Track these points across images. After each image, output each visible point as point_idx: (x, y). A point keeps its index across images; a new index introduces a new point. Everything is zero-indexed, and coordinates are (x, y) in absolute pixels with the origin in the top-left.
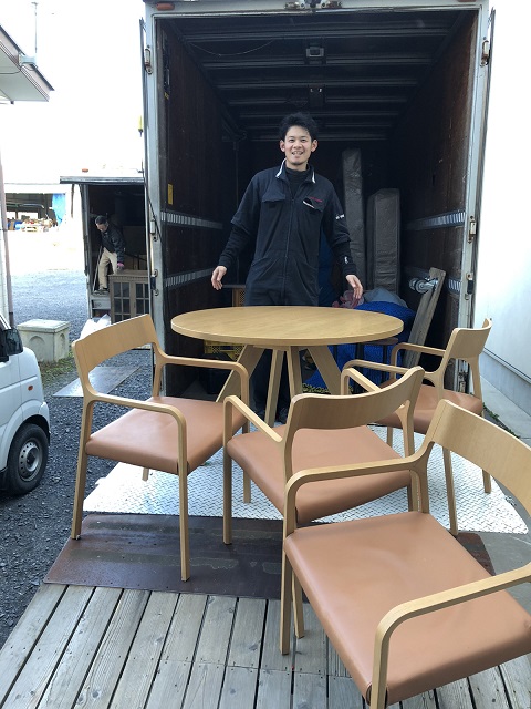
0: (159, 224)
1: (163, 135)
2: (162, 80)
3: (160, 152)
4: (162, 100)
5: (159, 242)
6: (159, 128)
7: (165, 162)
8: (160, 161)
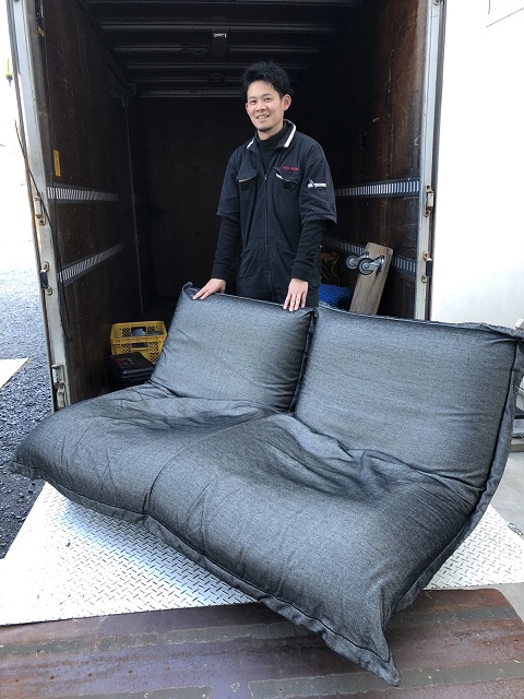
0: (46, 202)
1: (41, 86)
2: (33, 10)
3: (39, 108)
4: (36, 37)
5: (47, 226)
6: (35, 74)
7: (46, 121)
8: (41, 120)
